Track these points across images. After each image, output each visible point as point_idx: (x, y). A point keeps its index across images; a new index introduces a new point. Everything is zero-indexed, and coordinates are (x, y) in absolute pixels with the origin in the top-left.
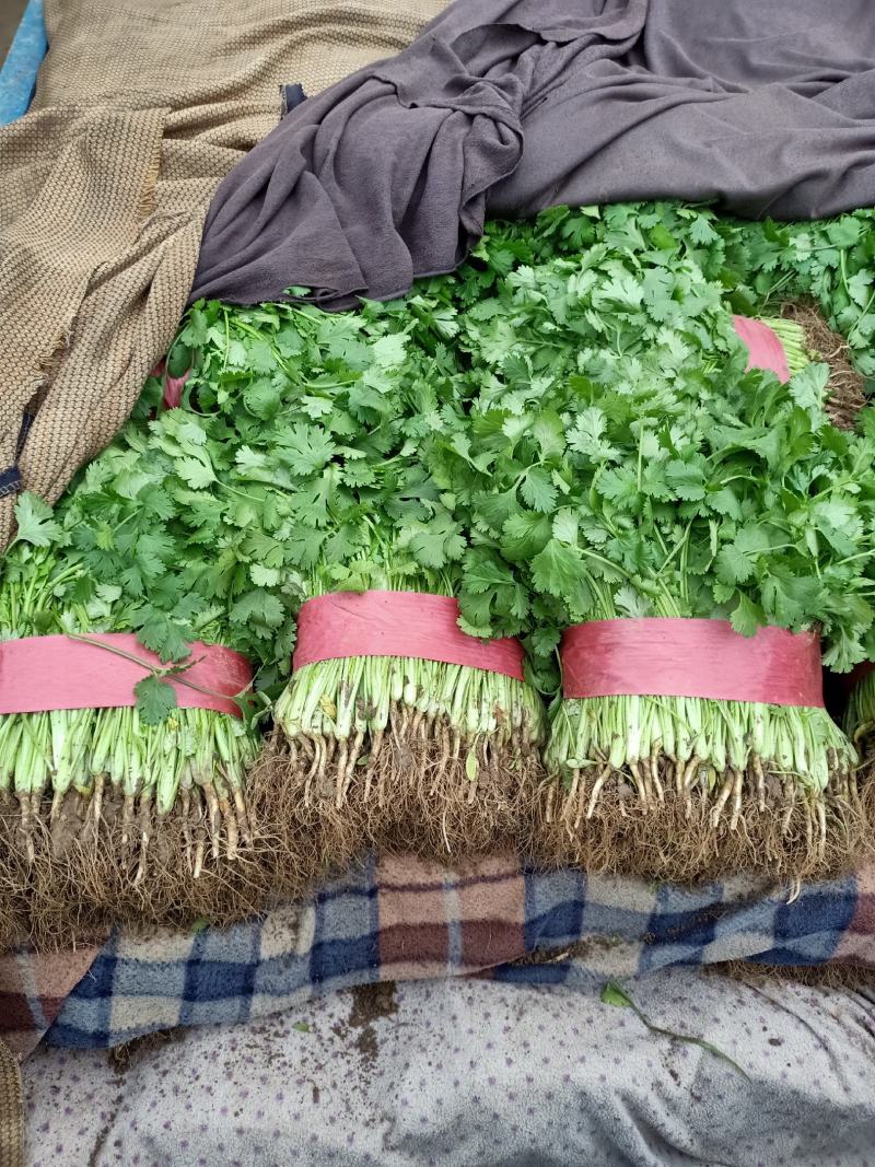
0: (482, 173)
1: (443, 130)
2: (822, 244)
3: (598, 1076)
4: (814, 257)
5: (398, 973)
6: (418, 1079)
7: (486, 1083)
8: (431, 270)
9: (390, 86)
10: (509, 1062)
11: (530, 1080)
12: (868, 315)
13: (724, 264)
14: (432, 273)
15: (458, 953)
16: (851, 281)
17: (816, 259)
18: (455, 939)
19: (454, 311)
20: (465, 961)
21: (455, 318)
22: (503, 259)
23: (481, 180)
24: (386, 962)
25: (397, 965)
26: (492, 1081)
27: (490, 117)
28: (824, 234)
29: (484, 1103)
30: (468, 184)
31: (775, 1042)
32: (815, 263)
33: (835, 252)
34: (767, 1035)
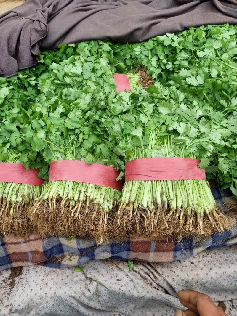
0: (36, 37)
1: (25, 26)
2: (143, 49)
3: (64, 292)
4: (141, 53)
5: (18, 265)
6: (19, 294)
7: (34, 295)
8: (23, 67)
9: (16, 14)
10: (41, 289)
11: (46, 294)
12: (158, 69)
13: (113, 58)
14: (24, 68)
15: (31, 259)
16: (152, 60)
17: (142, 53)
18: (30, 255)
19: (34, 78)
20: (32, 262)
21: (35, 80)
22: (48, 61)
23: (36, 40)
24: (14, 262)
25: (17, 262)
26: (36, 294)
27: (38, 21)
28: (144, 46)
29: (34, 300)
30: (32, 41)
31: (118, 280)
32: (142, 55)
33: (148, 51)
34: (117, 278)
